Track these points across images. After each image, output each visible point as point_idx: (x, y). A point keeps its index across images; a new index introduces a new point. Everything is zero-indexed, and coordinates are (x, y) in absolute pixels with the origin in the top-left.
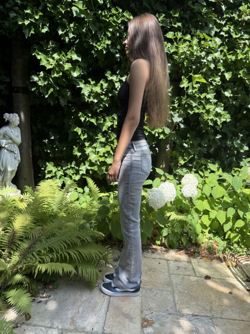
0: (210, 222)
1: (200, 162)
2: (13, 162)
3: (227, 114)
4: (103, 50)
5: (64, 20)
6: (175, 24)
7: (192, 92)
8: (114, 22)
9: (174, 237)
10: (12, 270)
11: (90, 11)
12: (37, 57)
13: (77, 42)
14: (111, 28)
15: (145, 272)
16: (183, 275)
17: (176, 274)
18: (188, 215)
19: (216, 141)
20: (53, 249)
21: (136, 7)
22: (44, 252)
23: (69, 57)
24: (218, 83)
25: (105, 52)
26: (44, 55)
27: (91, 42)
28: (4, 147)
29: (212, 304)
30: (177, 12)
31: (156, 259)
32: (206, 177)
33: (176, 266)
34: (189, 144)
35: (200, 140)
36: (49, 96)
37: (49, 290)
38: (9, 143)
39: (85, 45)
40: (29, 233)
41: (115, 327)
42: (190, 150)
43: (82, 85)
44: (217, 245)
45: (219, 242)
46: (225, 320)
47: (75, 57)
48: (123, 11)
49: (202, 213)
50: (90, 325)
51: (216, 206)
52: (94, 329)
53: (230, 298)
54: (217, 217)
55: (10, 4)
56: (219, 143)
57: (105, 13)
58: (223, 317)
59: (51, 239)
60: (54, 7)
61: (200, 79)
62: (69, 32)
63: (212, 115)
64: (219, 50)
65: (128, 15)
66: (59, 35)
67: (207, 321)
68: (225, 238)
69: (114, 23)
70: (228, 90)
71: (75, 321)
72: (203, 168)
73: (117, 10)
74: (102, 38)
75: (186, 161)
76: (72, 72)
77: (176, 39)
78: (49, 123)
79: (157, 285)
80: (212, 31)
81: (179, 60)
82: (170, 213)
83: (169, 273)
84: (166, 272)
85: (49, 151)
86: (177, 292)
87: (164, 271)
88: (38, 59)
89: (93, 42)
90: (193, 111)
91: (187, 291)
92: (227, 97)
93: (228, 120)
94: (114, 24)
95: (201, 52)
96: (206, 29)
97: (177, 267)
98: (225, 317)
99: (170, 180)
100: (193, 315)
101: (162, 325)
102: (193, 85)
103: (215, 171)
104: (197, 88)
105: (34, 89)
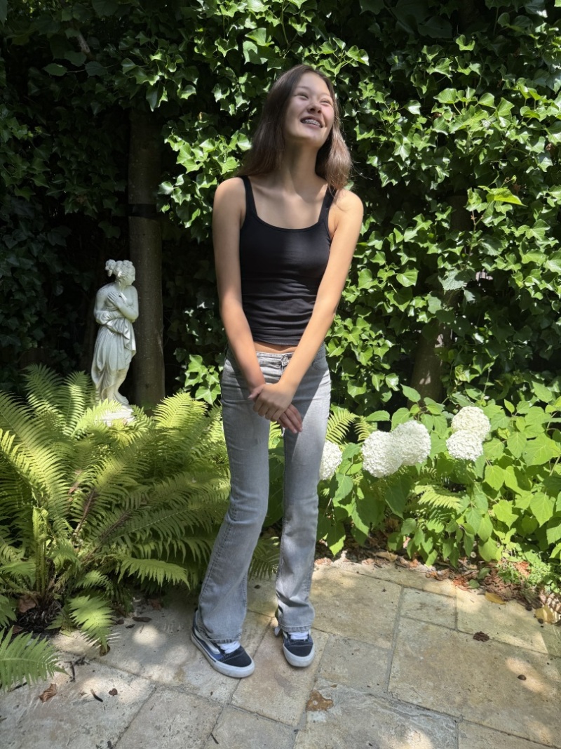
0: (516, 517)
1: (511, 379)
2: (121, 354)
5: (227, 69)
6: (466, 66)
7: (492, 223)
9: (426, 541)
10: (84, 562)
11: (281, 49)
12: (172, 146)
13: (253, 112)
15: (346, 604)
16: (427, 622)
17: (412, 619)
18: (463, 497)
19: (556, 330)
20: (160, 533)
21: (381, 31)
22: (141, 537)
23: (232, 147)
24: (559, 202)
26: (186, 143)
28: (106, 325)
29: (469, 693)
30: (472, 39)
31: (378, 580)
32: (519, 415)
33: (420, 601)
34: (487, 337)
35: (514, 328)
36: (193, 223)
37: (152, 608)
38: (115, 318)
40: (124, 497)
41: (254, 698)
42: (487, 351)
44: (527, 570)
45: (533, 563)
46: (486, 730)
47: (245, 145)
48: (347, 48)
49: (499, 496)
50: (209, 686)
51: (536, 482)
52: (214, 693)
53: (516, 687)
54: (532, 508)
55: (126, 43)
57: (310, 51)
58: (484, 723)
59: (160, 512)
60: (209, 45)
61: (506, 196)
62: (237, 94)
63: (536, 278)
65: (357, 55)
66: (216, 101)
67: (444, 725)
68: (551, 557)
71: (184, 673)
72: (522, 392)
73: (334, 45)
75: (478, 375)
78: (197, 276)
79: (364, 634)
80: (556, 79)
82: (423, 486)
83: (399, 612)
84: (393, 610)
85: (194, 333)
86: (402, 655)
87: (387, 608)
88: (174, 151)
90: (494, 266)
91: (424, 657)
95: (519, 132)
96: (540, 76)
97: (421, 604)
98: (489, 725)
99: (431, 414)
100: (418, 707)
101: (346, 712)
102: (495, 209)
103: (547, 402)
104: (504, 215)
105: (165, 208)
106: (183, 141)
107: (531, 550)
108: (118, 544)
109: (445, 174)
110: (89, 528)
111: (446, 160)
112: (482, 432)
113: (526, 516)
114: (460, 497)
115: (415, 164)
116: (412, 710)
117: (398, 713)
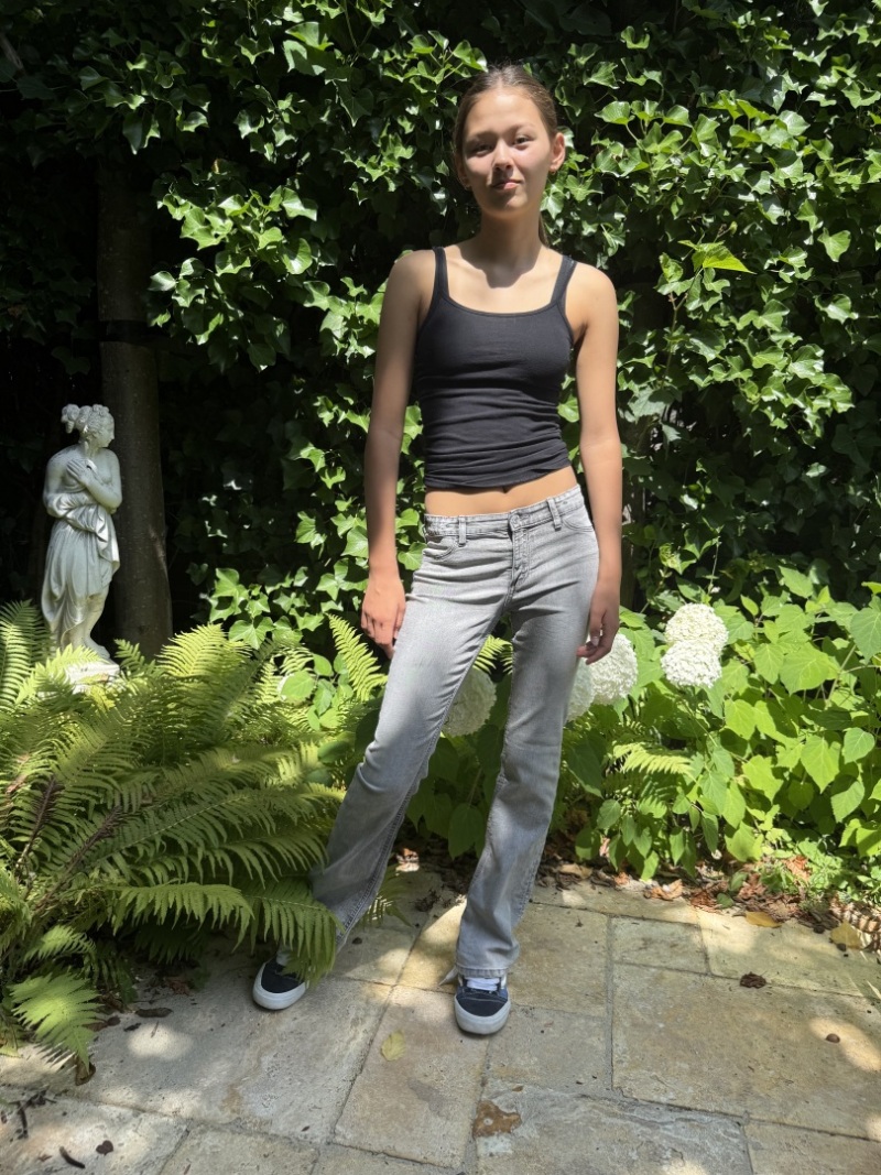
0: (780, 783)
1: (746, 565)
2: (93, 568)
3: (838, 383)
4: (388, 179)
5: (257, 87)
6: (638, 75)
7: (700, 309)
8: (424, 82)
9: (639, 835)
10: (38, 911)
11: (345, 54)
12: (172, 213)
13: (304, 159)
14: (415, 106)
16: (660, 967)
17: (634, 964)
18: (693, 757)
19: (806, 486)
20: (181, 842)
21: (502, 28)
22: (145, 852)
23: (274, 207)
24: (799, 276)
25: (392, 187)
26: (195, 207)
27: (347, 156)
28: (64, 519)
29: (750, 1072)
30: (645, 33)
31: (568, 910)
32: (765, 618)
33: (641, 936)
34: (703, 498)
35: (742, 481)
36: (212, 337)
37: (171, 992)
38: (81, 505)
39: (328, 167)
40: (110, 793)
41: (376, 1127)
42: (705, 520)
43: (321, 301)
44: (806, 870)
45: (812, 859)
46: (791, 1132)
47: (295, 207)
48: (452, 46)
49: (749, 750)
50: (290, 1115)
51: (804, 726)
53: (826, 1055)
54: (804, 764)
55: (85, 47)
56: (820, 497)
57: (392, 55)
58: (788, 1121)
59: (176, 810)
60: (226, 47)
61: (722, 258)
62: (276, 125)
63: (777, 389)
64: (800, 154)
65: (469, 55)
66: (243, 136)
67: (720, 1132)
68: (840, 845)
69: (423, 87)
70: (841, 297)
71: (240, 1098)
72: (764, 585)
73: (432, 42)
74: (385, 141)
75: (694, 561)
76: (285, 259)
77: (636, 125)
78: (222, 437)
79: (557, 996)
80: (776, 91)
81: (650, 199)
82: (624, 746)
83: (610, 956)
84: (599, 953)
86: (627, 1024)
87: (590, 951)
88: (175, 220)
89: (354, 158)
90: (709, 378)
91: (665, 1023)
92: (837, 322)
93: (842, 407)
94: (423, 91)
95: (729, 165)
96: (751, 87)
97: (643, 939)
98: (796, 1123)
99: (628, 627)
100: (671, 1107)
101: (547, 1130)
102: (703, 286)
103: (806, 596)
104: (718, 295)
105: (162, 319)
106: (190, 204)
107: (807, 839)
108: (102, 871)
109: (617, 242)
110: (47, 851)
111: (618, 216)
112: (716, 642)
113: (794, 781)
114: (688, 756)
115: (571, 226)
116: (661, 1114)
117: (636, 1121)
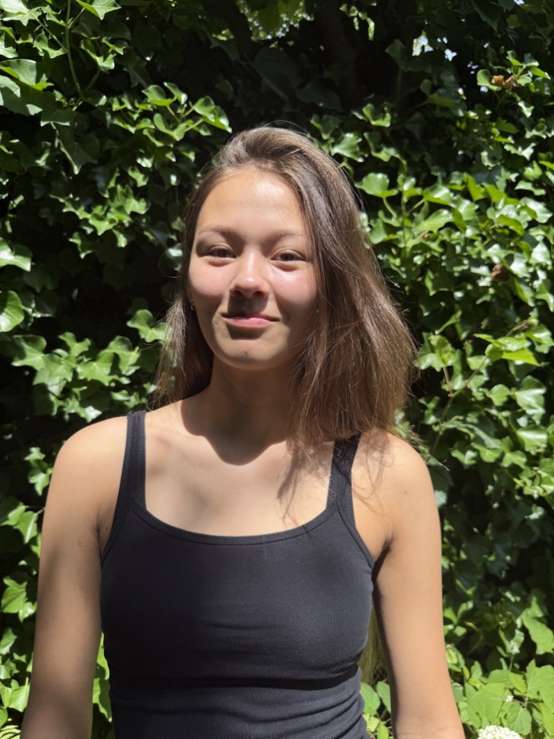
4: (116, 232)
8: (158, 134)
11: (67, 96)
13: (16, 202)
14: (148, 157)
21: (236, 92)
25: (122, 242)
27: (67, 204)
30: (386, 112)
39: (45, 213)
43: (34, 358)
47: (3, 257)
48: (192, 99)
57: (121, 103)
65: (212, 112)
69: (157, 139)
73: (168, 94)
74: (113, 192)
77: (395, 201)
80: (497, 177)
89: (76, 205)
90: (473, 455)
94: (159, 144)
96: (478, 171)
